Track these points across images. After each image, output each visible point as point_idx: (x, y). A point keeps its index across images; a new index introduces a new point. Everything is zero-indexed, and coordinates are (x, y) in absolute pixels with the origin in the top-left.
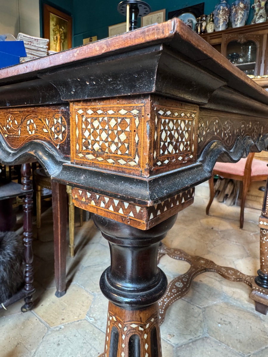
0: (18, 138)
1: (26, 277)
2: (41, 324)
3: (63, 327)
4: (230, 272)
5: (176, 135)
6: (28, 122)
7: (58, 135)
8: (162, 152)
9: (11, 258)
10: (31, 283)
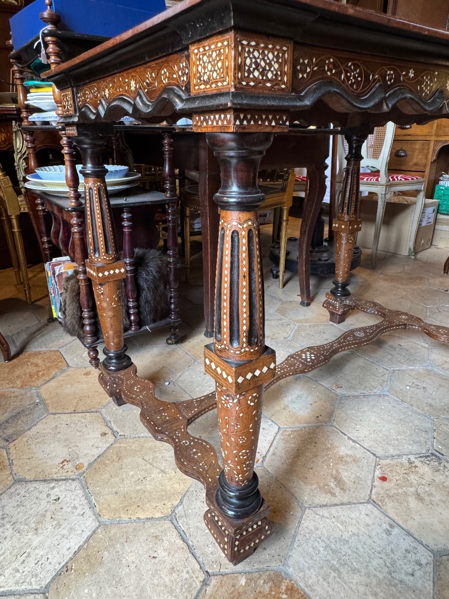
0: (155, 90)
1: (171, 303)
2: (188, 356)
5: (263, 64)
6: (163, 72)
7: (183, 78)
8: (246, 74)
9: (155, 277)
10: (176, 312)
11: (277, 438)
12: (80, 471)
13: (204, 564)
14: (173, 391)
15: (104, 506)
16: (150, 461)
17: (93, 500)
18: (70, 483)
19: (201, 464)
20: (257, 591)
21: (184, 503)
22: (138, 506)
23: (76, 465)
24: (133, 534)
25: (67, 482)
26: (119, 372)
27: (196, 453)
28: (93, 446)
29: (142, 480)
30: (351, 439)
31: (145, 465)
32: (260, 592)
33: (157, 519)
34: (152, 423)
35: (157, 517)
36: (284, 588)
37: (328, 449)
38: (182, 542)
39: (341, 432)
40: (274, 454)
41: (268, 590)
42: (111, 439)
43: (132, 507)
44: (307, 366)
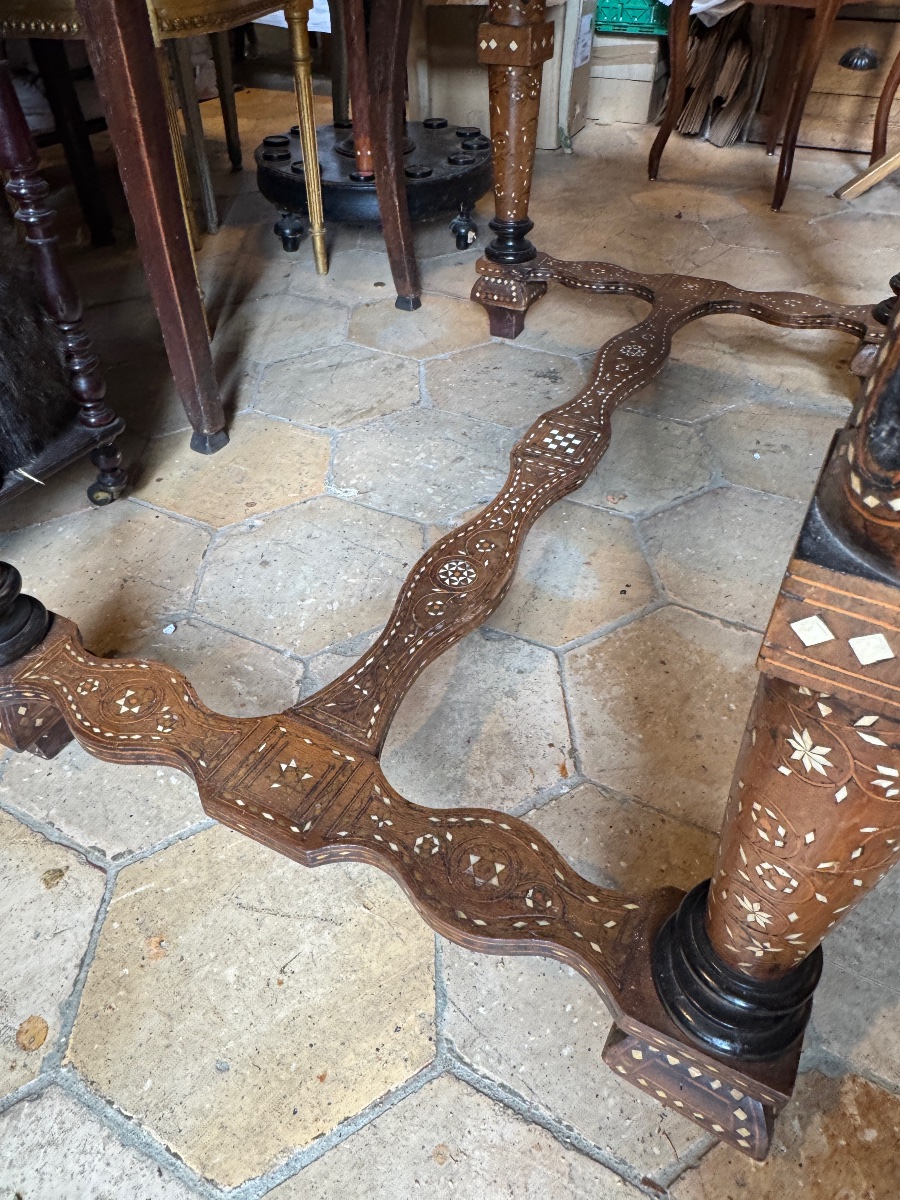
1: (74, 374)
2: (180, 525)
3: (258, 523)
4: (791, 303)
10: (100, 400)
11: (568, 684)
12: (44, 1052)
13: (623, 1162)
14: (201, 648)
15: (205, 1139)
16: (268, 904)
17: (155, 1136)
18: (29, 1115)
19: (530, 903)
20: (805, 1163)
21: (450, 994)
22: (322, 1078)
23: (12, 1033)
24: (362, 1187)
25: (17, 1116)
26: (20, 664)
27: (486, 869)
28: (37, 935)
29: (280, 983)
30: (730, 623)
31: (260, 923)
32: (812, 1160)
33: (404, 1088)
34: (268, 816)
35: (401, 1084)
36: (853, 1110)
37: (698, 668)
38: (522, 1128)
39: (699, 612)
40: (590, 734)
41: (824, 1139)
42: (91, 883)
43: (303, 1090)
44: (577, 468)
